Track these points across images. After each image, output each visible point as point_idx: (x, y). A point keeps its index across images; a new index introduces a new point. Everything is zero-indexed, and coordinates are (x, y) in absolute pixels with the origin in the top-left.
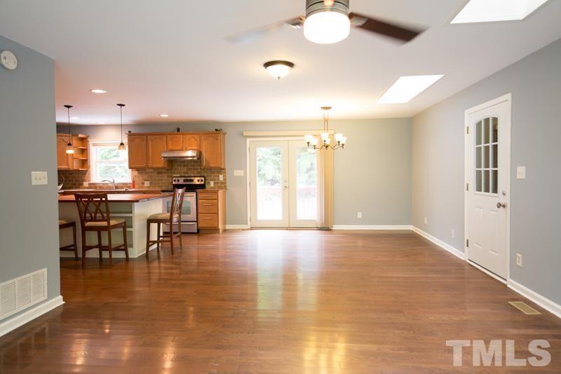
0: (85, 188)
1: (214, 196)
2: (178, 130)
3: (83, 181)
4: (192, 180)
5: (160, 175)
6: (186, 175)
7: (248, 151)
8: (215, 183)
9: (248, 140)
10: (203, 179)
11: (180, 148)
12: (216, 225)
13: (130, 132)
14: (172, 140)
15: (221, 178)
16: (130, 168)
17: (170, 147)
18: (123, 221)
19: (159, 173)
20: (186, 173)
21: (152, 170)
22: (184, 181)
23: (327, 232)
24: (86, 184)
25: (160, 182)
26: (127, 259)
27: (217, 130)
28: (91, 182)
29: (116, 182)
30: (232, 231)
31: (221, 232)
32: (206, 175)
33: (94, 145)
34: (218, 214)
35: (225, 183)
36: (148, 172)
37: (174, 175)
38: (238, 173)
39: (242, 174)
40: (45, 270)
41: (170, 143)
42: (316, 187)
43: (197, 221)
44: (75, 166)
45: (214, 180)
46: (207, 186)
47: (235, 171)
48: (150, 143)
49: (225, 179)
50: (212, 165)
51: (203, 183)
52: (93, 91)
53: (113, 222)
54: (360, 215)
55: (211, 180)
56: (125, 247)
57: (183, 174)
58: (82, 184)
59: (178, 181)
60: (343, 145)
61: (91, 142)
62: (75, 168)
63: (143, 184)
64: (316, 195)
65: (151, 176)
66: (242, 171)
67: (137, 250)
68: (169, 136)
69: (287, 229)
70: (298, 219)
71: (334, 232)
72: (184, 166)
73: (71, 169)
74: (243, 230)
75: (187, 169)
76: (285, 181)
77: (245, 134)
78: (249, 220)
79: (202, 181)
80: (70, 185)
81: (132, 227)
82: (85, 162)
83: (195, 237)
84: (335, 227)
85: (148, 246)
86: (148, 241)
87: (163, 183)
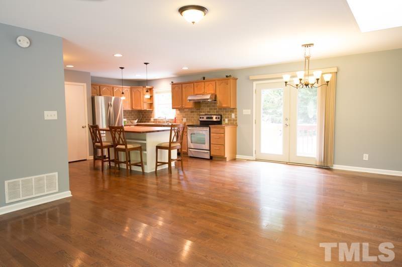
0: (152, 122)
1: (222, 131)
2: (204, 78)
3: (151, 117)
4: (212, 118)
5: (192, 113)
6: (209, 114)
7: (254, 92)
8: (229, 120)
9: (255, 83)
10: (220, 116)
11: (201, 93)
12: (223, 155)
13: (172, 82)
14: (197, 87)
15: (233, 116)
16: (173, 108)
17: (196, 93)
18: (140, 146)
19: (192, 112)
20: (210, 112)
21: (187, 110)
22: (207, 118)
23: (326, 171)
24: (152, 120)
25: (192, 119)
26: (143, 173)
27: (227, 76)
28: (155, 118)
29: (167, 118)
30: (241, 161)
31: (227, 160)
32: (222, 113)
33: (157, 93)
34: (224, 145)
35: (236, 120)
36: (186, 112)
37: (201, 114)
38: (246, 112)
39: (250, 113)
40: (56, 174)
41: (196, 89)
42: (316, 125)
43: (210, 150)
44: (145, 107)
45: (228, 117)
46: (223, 122)
47: (244, 110)
48: (184, 89)
49: (236, 117)
50: (224, 105)
51: (219, 120)
52: (115, 55)
53: (129, 146)
54: (366, 157)
55: (226, 118)
56: (141, 164)
57: (207, 113)
58: (150, 120)
59: (203, 118)
60: (328, 82)
61: (155, 90)
62: (145, 109)
63: (182, 120)
64: (316, 132)
65: (187, 115)
66: (250, 110)
67: (150, 168)
68: (195, 84)
69: (287, 163)
70: (298, 155)
71: (335, 172)
72: (208, 106)
73: (143, 109)
74: (248, 160)
75: (210, 109)
76: (286, 119)
77: (252, 78)
78: (254, 152)
79: (219, 118)
80: (145, 120)
81: (146, 150)
82: (151, 105)
83: (208, 163)
84: (336, 167)
85: (157, 166)
86: (157, 162)
87: (194, 120)
